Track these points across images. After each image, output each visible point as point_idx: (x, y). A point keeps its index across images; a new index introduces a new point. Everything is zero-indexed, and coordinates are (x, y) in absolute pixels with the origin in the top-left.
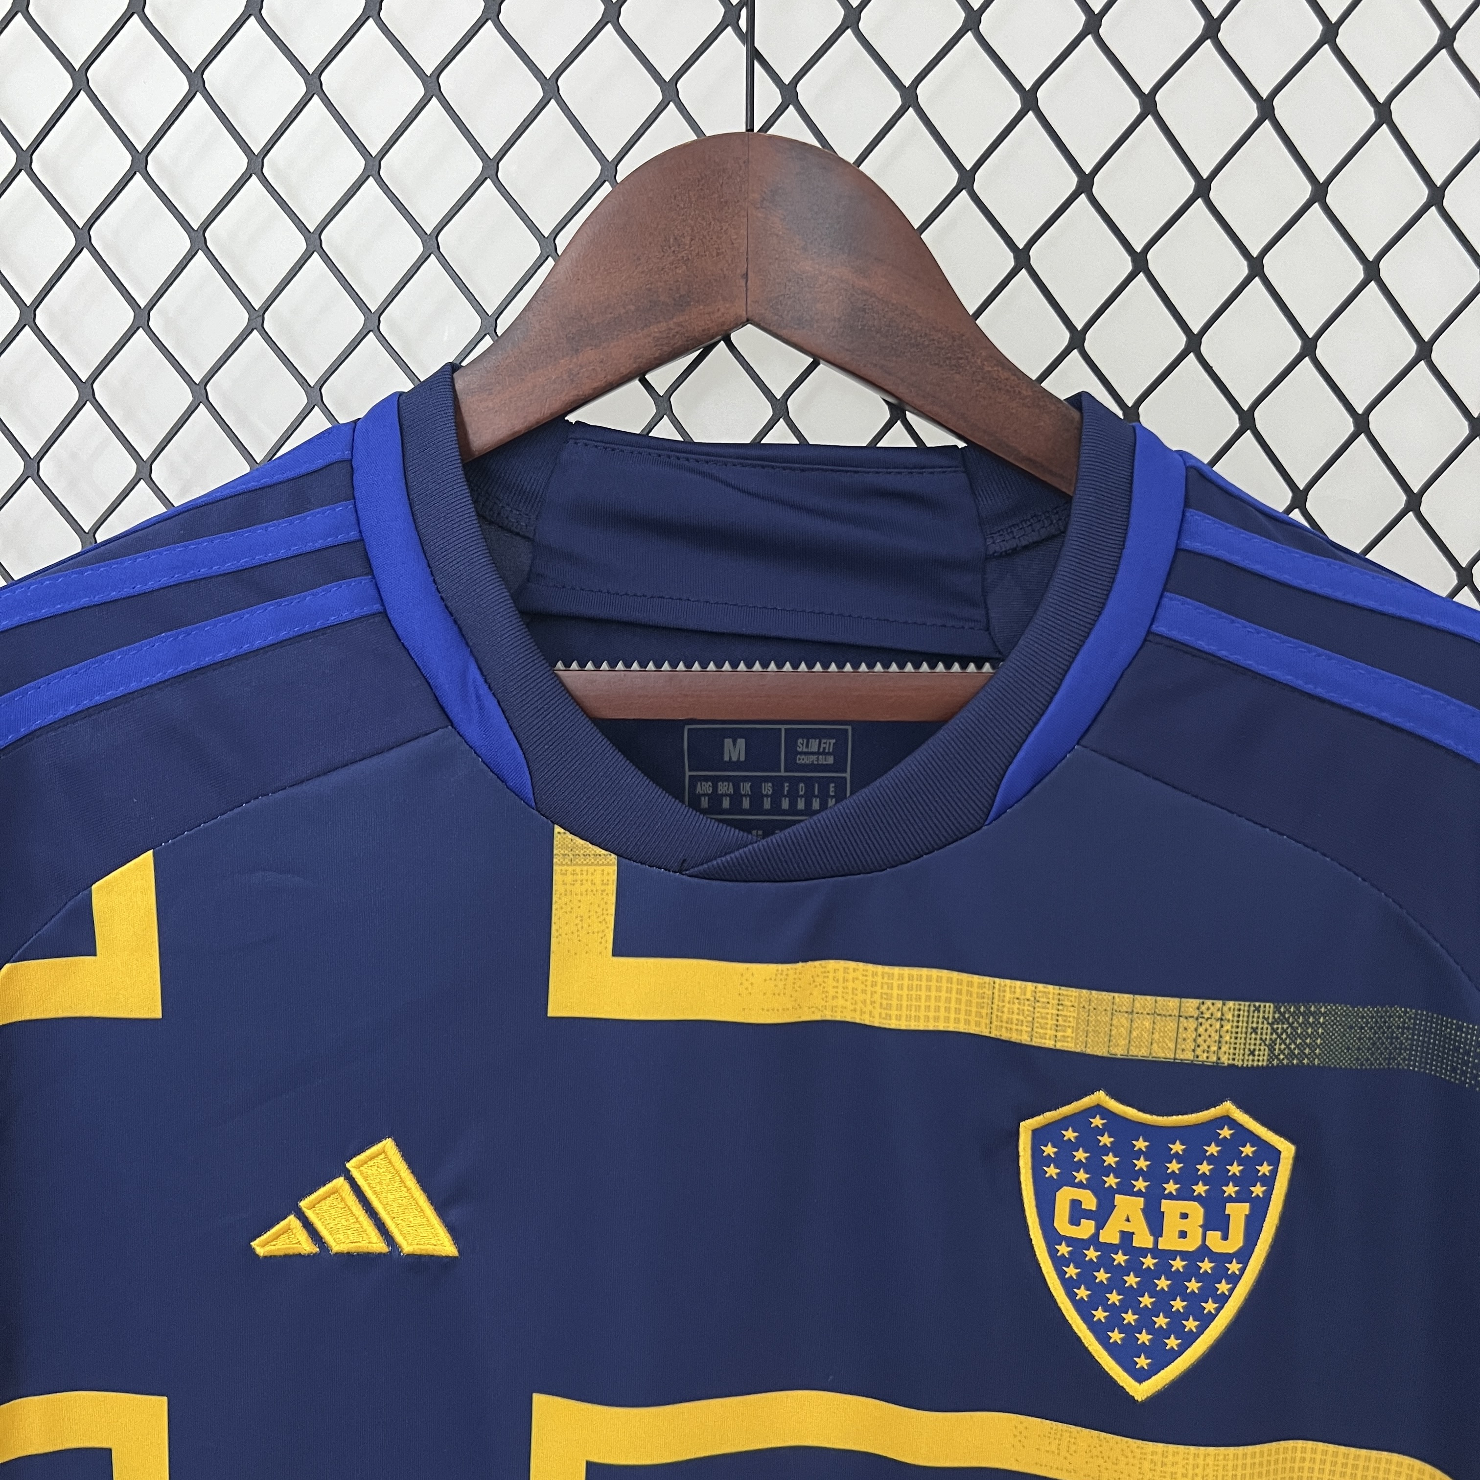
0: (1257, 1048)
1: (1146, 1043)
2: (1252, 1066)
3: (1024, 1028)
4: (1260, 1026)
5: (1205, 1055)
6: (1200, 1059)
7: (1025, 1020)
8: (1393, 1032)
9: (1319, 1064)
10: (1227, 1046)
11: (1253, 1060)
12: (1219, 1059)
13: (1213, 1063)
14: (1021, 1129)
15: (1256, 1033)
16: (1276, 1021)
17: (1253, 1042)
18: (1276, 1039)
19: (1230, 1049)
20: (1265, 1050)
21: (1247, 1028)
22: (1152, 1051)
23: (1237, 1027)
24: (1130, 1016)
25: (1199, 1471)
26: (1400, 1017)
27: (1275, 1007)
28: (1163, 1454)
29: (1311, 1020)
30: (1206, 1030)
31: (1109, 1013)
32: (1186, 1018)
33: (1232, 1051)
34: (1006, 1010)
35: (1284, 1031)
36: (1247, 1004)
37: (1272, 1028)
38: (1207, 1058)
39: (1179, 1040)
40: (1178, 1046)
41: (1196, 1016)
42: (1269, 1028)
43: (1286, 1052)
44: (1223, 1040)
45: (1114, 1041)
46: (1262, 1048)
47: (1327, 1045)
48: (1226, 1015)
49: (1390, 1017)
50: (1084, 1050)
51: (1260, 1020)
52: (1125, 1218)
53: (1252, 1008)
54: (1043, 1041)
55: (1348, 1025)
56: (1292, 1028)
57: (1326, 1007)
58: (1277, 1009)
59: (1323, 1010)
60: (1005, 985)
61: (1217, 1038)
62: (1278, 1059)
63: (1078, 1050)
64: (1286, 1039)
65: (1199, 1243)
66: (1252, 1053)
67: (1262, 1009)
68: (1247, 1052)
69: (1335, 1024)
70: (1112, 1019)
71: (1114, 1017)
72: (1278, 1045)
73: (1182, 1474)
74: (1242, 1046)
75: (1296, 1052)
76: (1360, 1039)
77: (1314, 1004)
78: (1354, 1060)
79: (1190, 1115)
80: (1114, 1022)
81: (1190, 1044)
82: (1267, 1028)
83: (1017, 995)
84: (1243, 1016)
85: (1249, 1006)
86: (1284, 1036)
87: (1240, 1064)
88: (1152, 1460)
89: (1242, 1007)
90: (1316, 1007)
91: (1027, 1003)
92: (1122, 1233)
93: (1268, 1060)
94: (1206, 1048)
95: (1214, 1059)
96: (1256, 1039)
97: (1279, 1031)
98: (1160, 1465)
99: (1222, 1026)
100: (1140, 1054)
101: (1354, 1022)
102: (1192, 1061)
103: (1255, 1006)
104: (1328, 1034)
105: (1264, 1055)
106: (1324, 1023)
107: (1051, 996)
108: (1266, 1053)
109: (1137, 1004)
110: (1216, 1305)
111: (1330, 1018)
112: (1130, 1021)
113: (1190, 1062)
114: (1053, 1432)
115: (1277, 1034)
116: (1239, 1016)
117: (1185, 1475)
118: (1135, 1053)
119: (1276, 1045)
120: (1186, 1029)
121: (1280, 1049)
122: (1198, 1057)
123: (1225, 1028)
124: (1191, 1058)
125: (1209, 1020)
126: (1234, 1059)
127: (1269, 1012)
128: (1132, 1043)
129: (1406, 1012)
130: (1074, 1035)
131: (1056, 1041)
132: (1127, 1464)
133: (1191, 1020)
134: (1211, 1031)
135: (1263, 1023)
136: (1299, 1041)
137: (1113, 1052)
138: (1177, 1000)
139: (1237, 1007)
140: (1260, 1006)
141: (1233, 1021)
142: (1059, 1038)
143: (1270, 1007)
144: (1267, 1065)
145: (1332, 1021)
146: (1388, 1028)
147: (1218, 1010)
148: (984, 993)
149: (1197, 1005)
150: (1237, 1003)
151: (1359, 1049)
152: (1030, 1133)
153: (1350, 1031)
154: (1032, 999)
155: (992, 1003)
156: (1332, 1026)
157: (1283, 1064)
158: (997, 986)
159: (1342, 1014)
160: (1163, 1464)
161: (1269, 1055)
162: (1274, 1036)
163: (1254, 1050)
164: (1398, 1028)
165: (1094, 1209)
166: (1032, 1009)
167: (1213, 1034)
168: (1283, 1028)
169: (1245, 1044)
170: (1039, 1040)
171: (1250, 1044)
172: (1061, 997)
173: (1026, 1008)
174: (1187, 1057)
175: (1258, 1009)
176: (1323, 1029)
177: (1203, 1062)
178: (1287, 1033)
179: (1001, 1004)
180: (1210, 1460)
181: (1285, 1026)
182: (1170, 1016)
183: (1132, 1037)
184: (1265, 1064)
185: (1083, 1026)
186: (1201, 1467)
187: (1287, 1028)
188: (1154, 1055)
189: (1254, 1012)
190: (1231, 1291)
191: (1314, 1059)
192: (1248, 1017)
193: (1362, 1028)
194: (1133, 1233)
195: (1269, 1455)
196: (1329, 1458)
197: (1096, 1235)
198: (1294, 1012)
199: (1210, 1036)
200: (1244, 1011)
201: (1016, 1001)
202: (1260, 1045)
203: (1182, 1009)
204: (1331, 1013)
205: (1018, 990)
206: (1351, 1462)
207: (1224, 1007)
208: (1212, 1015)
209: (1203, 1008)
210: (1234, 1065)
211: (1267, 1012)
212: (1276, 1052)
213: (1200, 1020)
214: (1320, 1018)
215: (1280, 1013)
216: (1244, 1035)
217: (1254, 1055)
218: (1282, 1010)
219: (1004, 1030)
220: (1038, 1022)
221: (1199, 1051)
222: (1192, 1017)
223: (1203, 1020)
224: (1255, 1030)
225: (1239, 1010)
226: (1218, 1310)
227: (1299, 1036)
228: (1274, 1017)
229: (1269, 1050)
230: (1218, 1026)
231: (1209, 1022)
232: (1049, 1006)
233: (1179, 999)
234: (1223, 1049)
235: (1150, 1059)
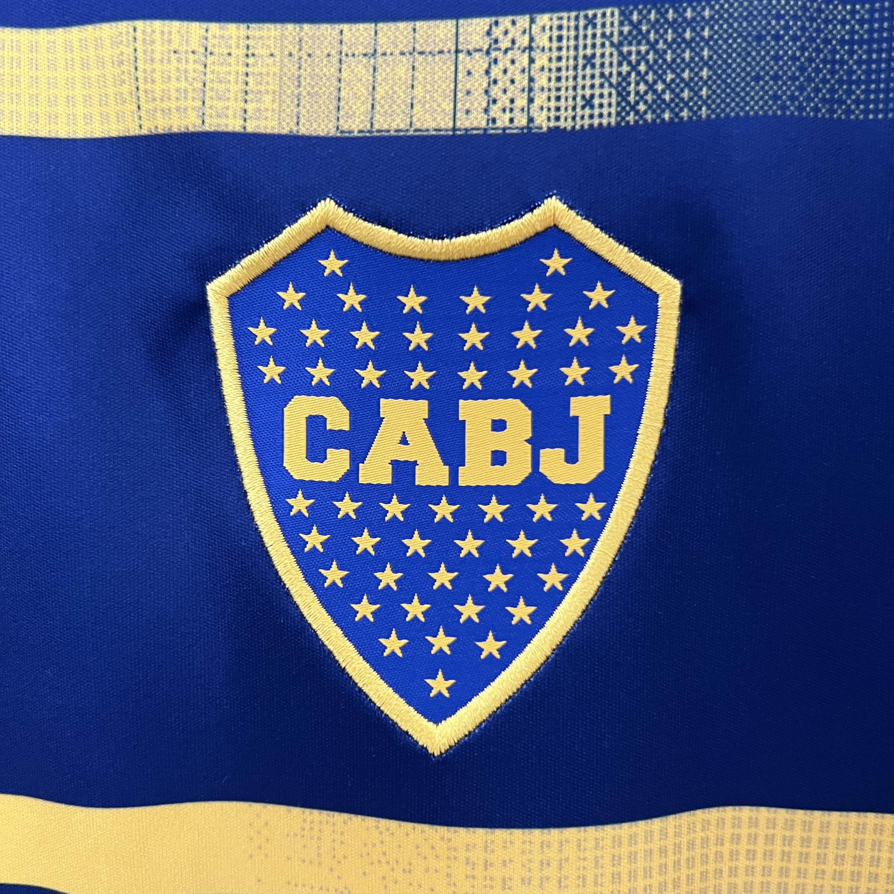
0: (597, 92)
1: (403, 107)
2: (591, 126)
3: (190, 103)
4: (598, 52)
5: (508, 115)
6: (499, 124)
7: (190, 88)
8: (834, 51)
9: (708, 116)
10: (545, 95)
11: (591, 116)
12: (531, 120)
13: (522, 129)
14: (211, 298)
15: (593, 66)
16: (625, 39)
17: (588, 83)
18: (629, 74)
19: (549, 99)
20: (610, 95)
21: (576, 58)
22: (414, 119)
23: (559, 59)
24: (372, 61)
25: (552, 872)
26: (844, 22)
27: (622, 13)
28: (486, 847)
29: (688, 35)
30: (505, 71)
31: (335, 60)
32: (469, 53)
33: (553, 104)
34: (157, 76)
35: (642, 57)
36: (573, 14)
37: (621, 53)
38: (511, 120)
39: (459, 95)
40: (459, 105)
41: (486, 47)
42: (615, 53)
43: (649, 97)
44: (536, 86)
45: (347, 107)
46: (606, 92)
47: (719, 77)
48: (537, 39)
49: (827, 21)
50: (295, 129)
51: (599, 41)
52: (399, 438)
53: (582, 22)
54: (224, 121)
55: (754, 33)
56: (656, 52)
57: (712, 8)
58: (625, 17)
59: (707, 13)
60: (153, 31)
61: (526, 83)
62: (637, 112)
63: (285, 131)
64: (647, 73)
65: (527, 470)
66: (588, 103)
67: (599, 21)
68: (580, 102)
69: (730, 36)
70: (340, 70)
71: (344, 66)
72: (633, 85)
73: (523, 880)
74: (571, 92)
75: (667, 97)
76: (776, 58)
77: (690, 5)
78: (770, 98)
79: (489, 232)
80: (344, 75)
81: (480, 99)
82: (611, 55)
83: (174, 47)
84: (568, 38)
85: (577, 18)
86: (642, 68)
87: (569, 125)
88: (468, 859)
89: (565, 22)
90: (694, 9)
91: (191, 56)
92: (395, 464)
93: (618, 114)
94: (508, 104)
95: (521, 121)
96: (593, 77)
97: (633, 58)
98: (481, 867)
99: (532, 61)
100: (394, 126)
101: (764, 28)
102: (485, 130)
103: (586, 17)
104: (720, 57)
105: (610, 105)
106: (711, 37)
107: (233, 42)
108: (614, 101)
109: (382, 39)
110: (564, 576)
111: (721, 26)
112: (371, 70)
113: (481, 132)
114: (307, 826)
115: (629, 63)
116: (560, 38)
117: (526, 881)
118: (385, 127)
119: (629, 84)
120: (469, 73)
121: (637, 93)
122: (494, 121)
123: (537, 65)
124: (484, 124)
125: (510, 53)
126: (558, 119)
127: (612, 24)
128: (378, 107)
129: (853, 12)
130: (276, 106)
131: (245, 120)
132: (427, 870)
133: (477, 55)
134: (514, 71)
135: (603, 45)
136: (670, 77)
137: (346, 127)
138: (450, 24)
139: (556, 23)
140: (595, 16)
141: (550, 49)
142: (250, 113)
143: (612, 14)
144: (618, 124)
145: (726, 31)
146: (826, 41)
147: (524, 32)
148: (122, 53)
149: (487, 28)
150: (555, 15)
151: (776, 78)
152: (226, 302)
153: (759, 44)
154: (202, 50)
155: (136, 69)
156: (725, 41)
157: (645, 121)
158: (139, 34)
159: (741, 15)
160: (487, 865)
161: (618, 104)
162: (625, 68)
163: (592, 96)
164: (842, 42)
165: (347, 428)
166: (201, 68)
167: (518, 77)
168: (638, 53)
169: (575, 88)
170: (215, 121)
171: (584, 87)
172: (251, 42)
173: (191, 67)
174: (475, 124)
175: (591, 22)
176: (711, 48)
177: (504, 129)
178: (647, 62)
179: (148, 67)
180: (570, 851)
181: (643, 48)
182: (441, 52)
183: (378, 96)
184: (613, 121)
185: (290, 89)
186: (555, 864)
187: (647, 53)
188: (418, 125)
189: (586, 28)
190: (589, 549)
191: (700, 108)
192: (576, 38)
193: (777, 37)
194: (415, 463)
195: (677, 835)
196: (779, 832)
197: (353, 472)
198: (657, 21)
199: (513, 81)
200: (568, 28)
201: (173, 56)
202: (602, 86)
203: (461, 39)
204: (721, 17)
205: (175, 37)
206: (815, 835)
207: (534, 26)
208: (513, 42)
209: (497, 32)
210: (557, 128)
211: (608, 25)
212: (632, 98)
213: (494, 54)
214: (703, 29)
215: (631, 23)
216: (571, 73)
217: (592, 107)
218: (635, 17)
219: (159, 114)
220: (212, 89)
221: (495, 111)
222: (480, 50)
223: (499, 55)
224: (589, 60)
225: (560, 28)
226: (568, 584)
227: (669, 66)
228: (621, 33)
229: (619, 94)
230: (525, 61)
231: (510, 54)
232: (232, 60)
233: (454, 22)
234: (537, 102)
235: (411, 133)
